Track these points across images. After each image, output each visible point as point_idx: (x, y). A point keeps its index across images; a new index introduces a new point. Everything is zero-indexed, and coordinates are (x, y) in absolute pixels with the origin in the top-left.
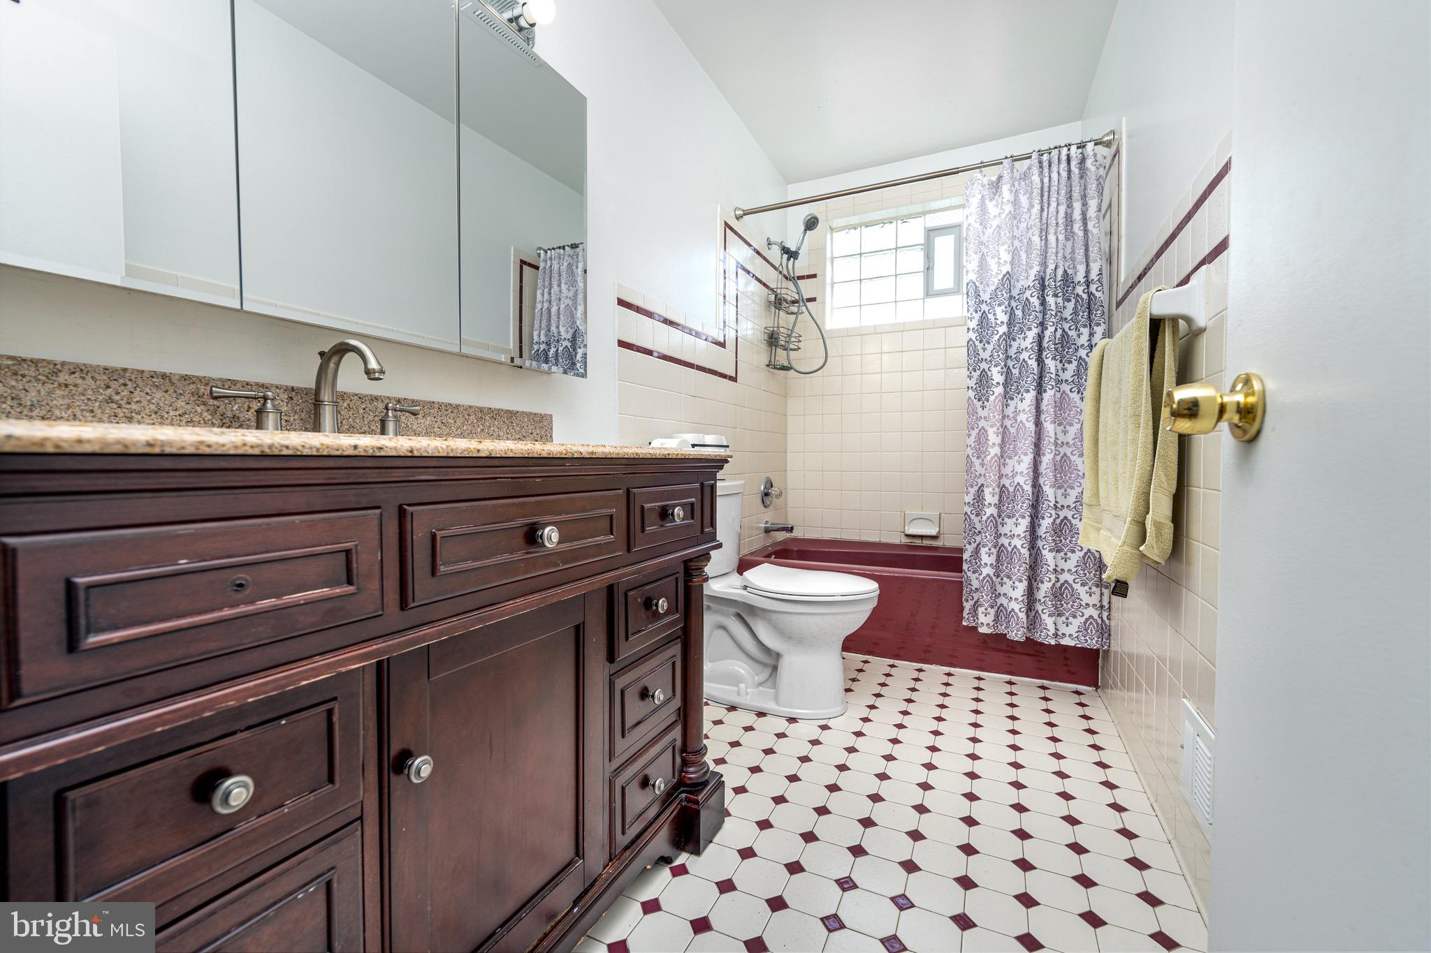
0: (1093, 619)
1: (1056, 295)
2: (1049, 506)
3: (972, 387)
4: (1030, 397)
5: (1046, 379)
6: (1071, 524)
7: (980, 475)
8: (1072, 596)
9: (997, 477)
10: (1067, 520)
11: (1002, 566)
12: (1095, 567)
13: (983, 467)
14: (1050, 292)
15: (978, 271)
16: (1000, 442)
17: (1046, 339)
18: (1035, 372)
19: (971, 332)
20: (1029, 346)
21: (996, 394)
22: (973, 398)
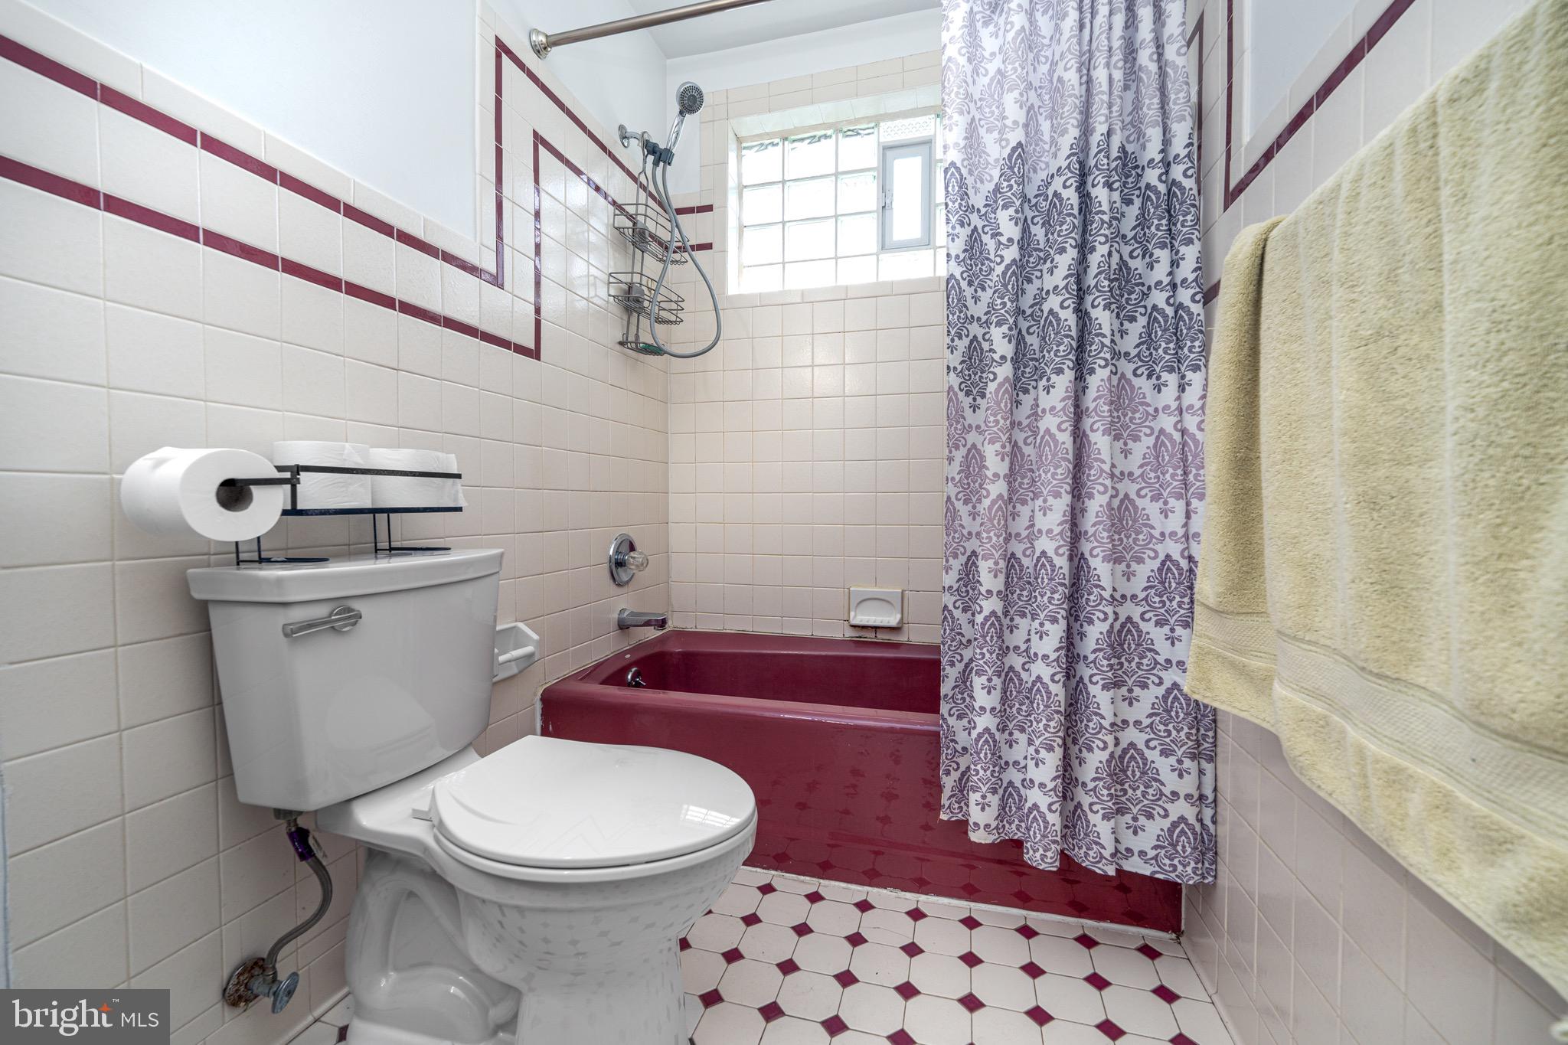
0: (1187, 824)
1: (1109, 185)
2: (1102, 598)
3: (955, 368)
4: (1063, 382)
5: (1094, 347)
6: (1139, 631)
7: (970, 533)
8: (1144, 773)
9: (1001, 539)
10: (1132, 623)
11: (1011, 708)
12: (1190, 719)
13: (974, 519)
14: (1099, 178)
15: (964, 147)
16: (1007, 472)
17: (1093, 270)
18: (1074, 333)
19: (953, 263)
20: (1062, 284)
21: (1000, 379)
22: (957, 389)
